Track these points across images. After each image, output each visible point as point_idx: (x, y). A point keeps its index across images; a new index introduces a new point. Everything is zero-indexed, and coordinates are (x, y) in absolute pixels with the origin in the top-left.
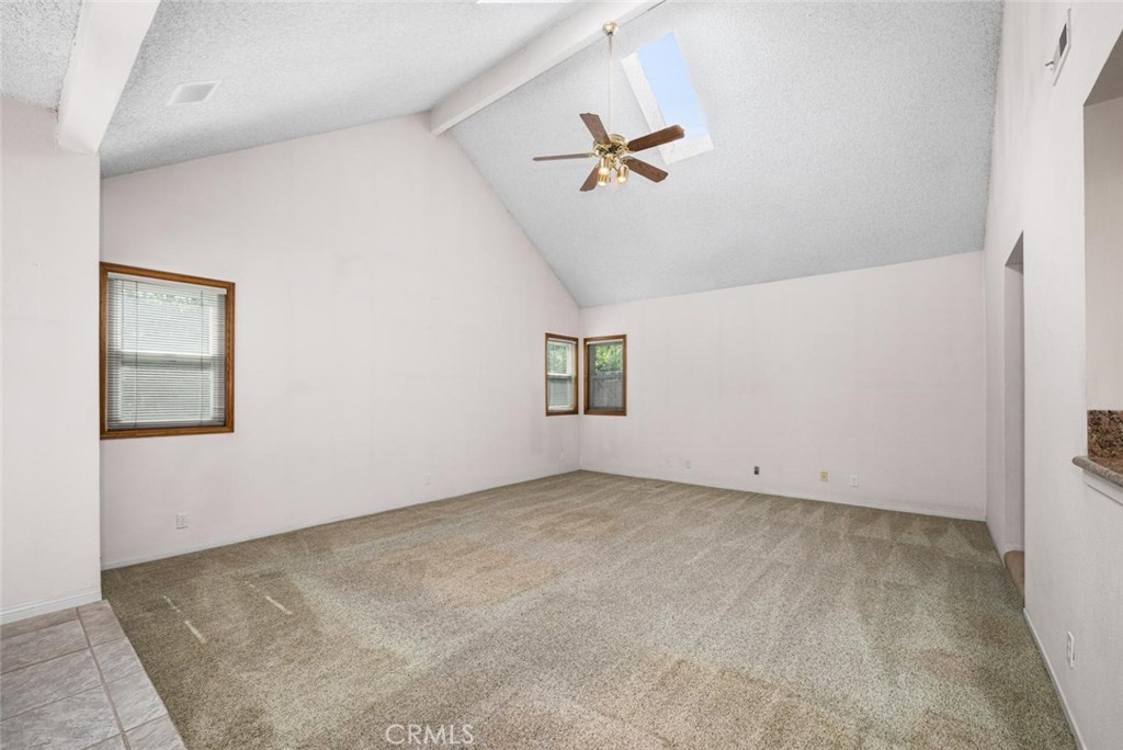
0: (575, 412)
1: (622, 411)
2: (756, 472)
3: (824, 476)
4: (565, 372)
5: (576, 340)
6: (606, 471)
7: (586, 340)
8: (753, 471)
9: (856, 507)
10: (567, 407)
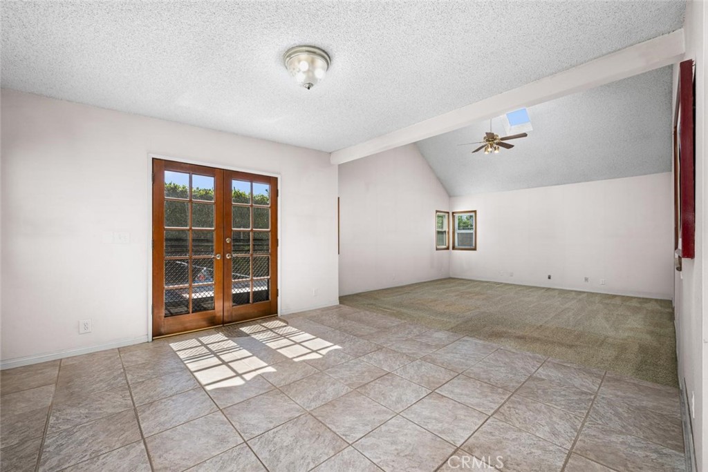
0: (448, 248)
1: (475, 249)
2: (549, 278)
3: (586, 279)
4: (442, 228)
5: (448, 213)
6: (464, 278)
7: (453, 213)
8: (547, 277)
9: (603, 294)
10: (444, 247)
